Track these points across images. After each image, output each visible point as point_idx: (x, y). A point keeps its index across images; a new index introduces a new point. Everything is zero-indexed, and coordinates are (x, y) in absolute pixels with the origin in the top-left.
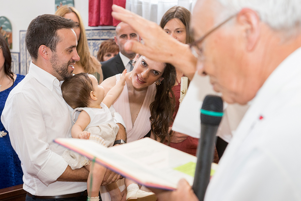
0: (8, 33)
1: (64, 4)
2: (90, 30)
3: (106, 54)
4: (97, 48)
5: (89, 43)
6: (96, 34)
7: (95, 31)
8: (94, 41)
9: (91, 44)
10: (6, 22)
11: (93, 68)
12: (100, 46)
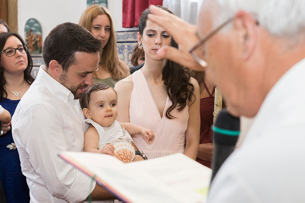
0: (38, 36)
1: (97, 3)
2: (124, 32)
3: (140, 58)
4: (131, 51)
5: (124, 46)
6: (131, 36)
7: (130, 33)
8: (128, 44)
9: (126, 47)
10: (36, 25)
11: (121, 73)
12: (134, 48)
